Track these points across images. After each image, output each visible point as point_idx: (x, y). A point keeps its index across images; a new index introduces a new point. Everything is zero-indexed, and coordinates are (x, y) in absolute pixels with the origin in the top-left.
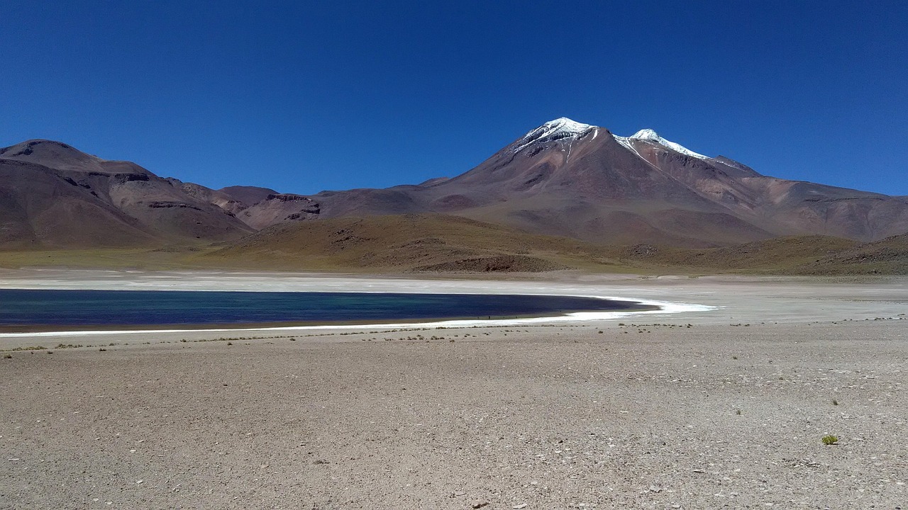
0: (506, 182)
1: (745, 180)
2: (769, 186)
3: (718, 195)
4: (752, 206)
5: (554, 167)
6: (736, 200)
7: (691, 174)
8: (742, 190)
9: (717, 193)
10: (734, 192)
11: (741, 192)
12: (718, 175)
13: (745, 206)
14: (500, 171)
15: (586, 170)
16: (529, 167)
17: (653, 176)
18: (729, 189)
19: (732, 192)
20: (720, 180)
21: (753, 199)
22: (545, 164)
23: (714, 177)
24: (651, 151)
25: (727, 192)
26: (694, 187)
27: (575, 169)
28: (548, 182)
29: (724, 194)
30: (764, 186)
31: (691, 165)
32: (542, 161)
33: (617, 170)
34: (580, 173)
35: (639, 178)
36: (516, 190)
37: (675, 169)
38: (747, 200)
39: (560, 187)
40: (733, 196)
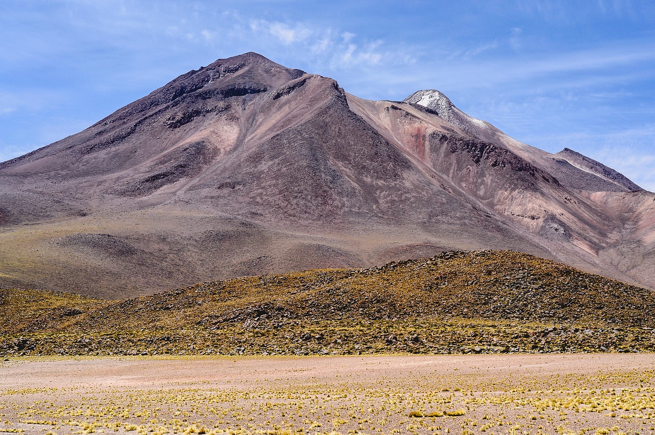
0: (105, 177)
1: (598, 196)
2: (641, 209)
3: (534, 222)
4: (596, 248)
5: (216, 151)
6: (568, 234)
7: (488, 179)
8: (586, 215)
9: (533, 218)
10: (567, 218)
11: (581, 219)
12: (541, 184)
13: (583, 247)
14: (102, 154)
15: (277, 161)
16: (165, 149)
17: (409, 179)
18: (557, 210)
19: (564, 219)
20: (543, 194)
21: (603, 234)
22: (198, 143)
23: (533, 188)
24: (419, 130)
25: (553, 218)
26: (491, 205)
27: (256, 158)
28: (196, 181)
29: (546, 221)
30: (631, 210)
31: (491, 161)
32: (194, 137)
33: (340, 164)
34: (264, 166)
35: (380, 182)
36: (123, 193)
37: (460, 169)
38: (591, 234)
39: (216, 193)
40: (562, 224)
